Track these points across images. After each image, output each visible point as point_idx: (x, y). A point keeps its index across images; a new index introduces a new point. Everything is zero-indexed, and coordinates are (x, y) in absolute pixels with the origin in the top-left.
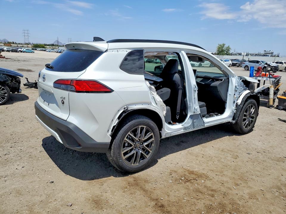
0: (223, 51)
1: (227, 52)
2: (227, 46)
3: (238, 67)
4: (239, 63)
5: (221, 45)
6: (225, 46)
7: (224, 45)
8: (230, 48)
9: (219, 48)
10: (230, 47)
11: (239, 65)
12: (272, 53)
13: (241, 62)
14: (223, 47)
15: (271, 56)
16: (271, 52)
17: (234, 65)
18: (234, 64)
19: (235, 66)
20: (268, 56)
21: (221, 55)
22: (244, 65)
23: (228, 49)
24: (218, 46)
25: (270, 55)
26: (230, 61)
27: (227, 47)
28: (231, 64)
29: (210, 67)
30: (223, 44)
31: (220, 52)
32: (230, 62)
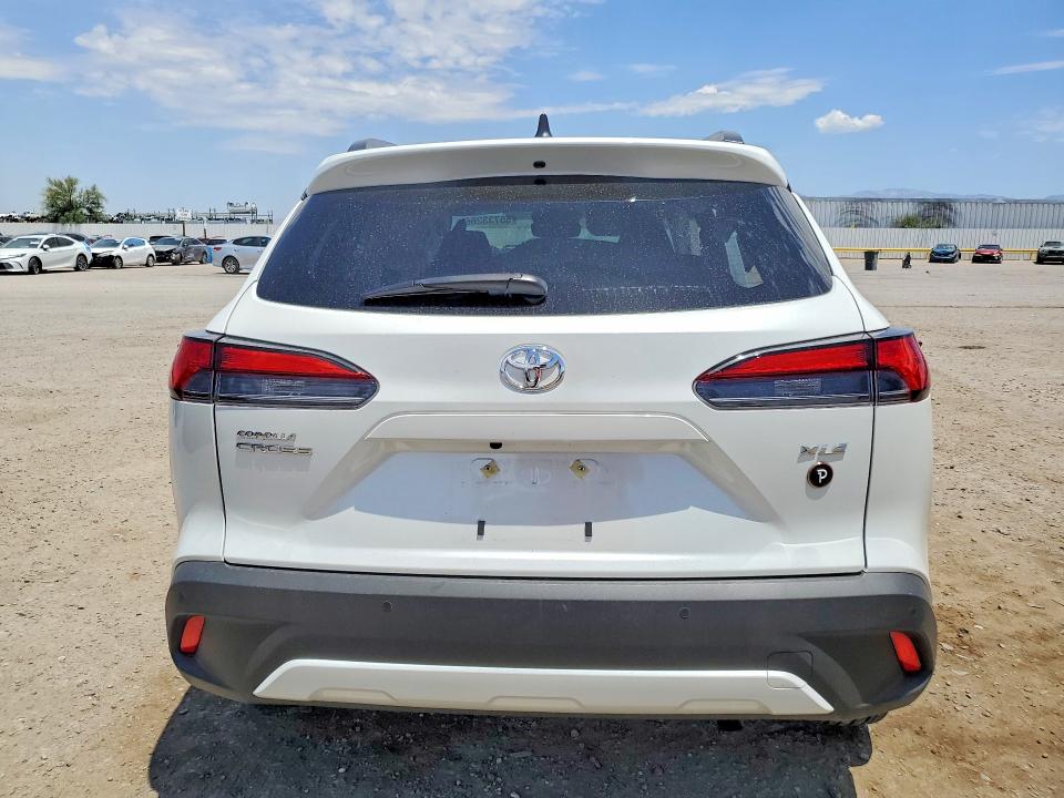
0: (70, 206)
1: (90, 210)
2: (90, 189)
3: (175, 263)
4: (180, 248)
5: (61, 184)
6: (78, 187)
7: (72, 183)
8: (98, 196)
9: (53, 197)
10: (100, 190)
11: (181, 257)
12: (253, 212)
13: (183, 246)
14: (71, 190)
15: (253, 221)
16: (248, 208)
17: (162, 258)
18: (162, 253)
19: (167, 261)
20: (245, 221)
21: (68, 221)
22: (219, 256)
23: (94, 200)
24: (47, 185)
25: (249, 218)
26: (147, 245)
27: (87, 192)
28: (151, 255)
29: (77, 269)
30: (66, 178)
31: (63, 211)
32: (149, 248)
